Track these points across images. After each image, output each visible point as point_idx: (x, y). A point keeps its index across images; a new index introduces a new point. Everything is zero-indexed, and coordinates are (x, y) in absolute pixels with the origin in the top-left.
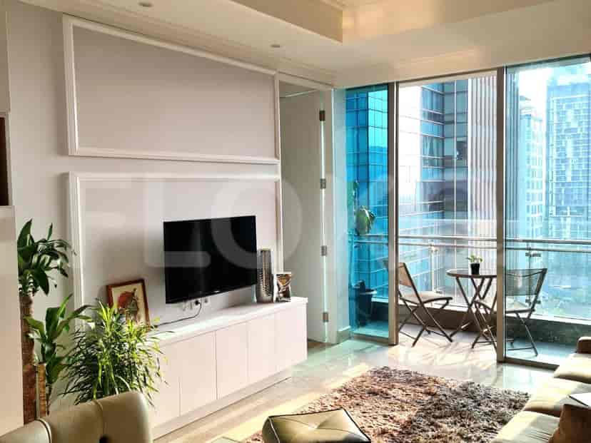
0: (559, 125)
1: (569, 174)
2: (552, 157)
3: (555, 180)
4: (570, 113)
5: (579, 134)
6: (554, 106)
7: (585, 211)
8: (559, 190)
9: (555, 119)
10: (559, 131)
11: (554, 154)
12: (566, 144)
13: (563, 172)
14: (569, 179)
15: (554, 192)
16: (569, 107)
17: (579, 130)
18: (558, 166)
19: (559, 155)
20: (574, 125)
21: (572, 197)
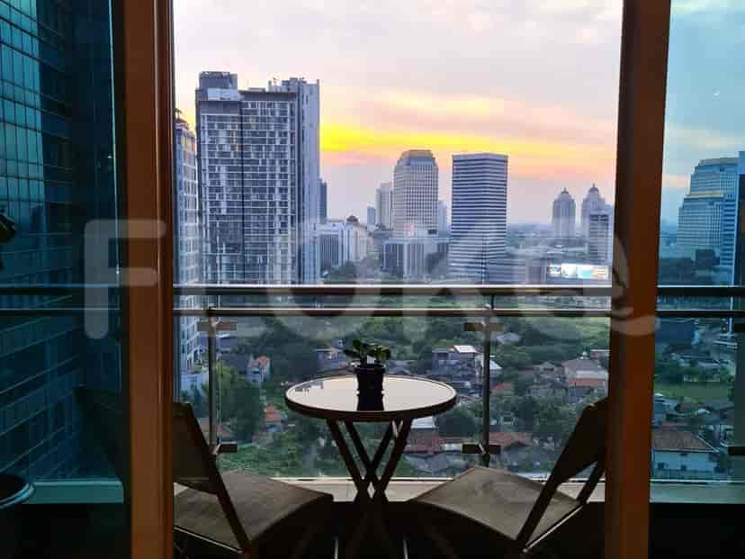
0: (211, 146)
1: (224, 205)
2: (205, 184)
3: (208, 212)
4: (223, 134)
5: (232, 160)
6: (205, 123)
7: (241, 248)
8: (213, 225)
9: (206, 139)
10: (211, 154)
11: (207, 181)
12: (219, 169)
13: (218, 203)
14: (224, 212)
15: (208, 225)
16: (221, 126)
17: (232, 155)
18: (212, 197)
19: (213, 183)
20: (227, 148)
21: (228, 232)
